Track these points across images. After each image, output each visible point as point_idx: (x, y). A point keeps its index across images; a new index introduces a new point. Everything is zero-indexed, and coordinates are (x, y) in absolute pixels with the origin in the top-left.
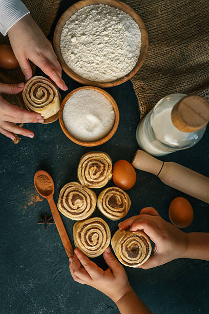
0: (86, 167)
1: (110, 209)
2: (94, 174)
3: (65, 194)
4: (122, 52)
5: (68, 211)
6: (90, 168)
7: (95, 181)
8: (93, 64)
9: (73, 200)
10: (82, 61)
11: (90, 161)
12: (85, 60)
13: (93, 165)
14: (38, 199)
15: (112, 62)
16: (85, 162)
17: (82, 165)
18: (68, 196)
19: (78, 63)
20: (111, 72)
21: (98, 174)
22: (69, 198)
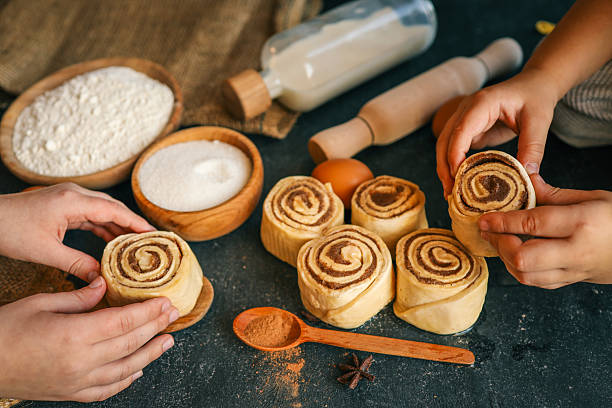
0: (286, 214)
1: (396, 208)
2: (310, 205)
3: (317, 271)
4: (133, 91)
5: (357, 281)
6: (292, 208)
7: (323, 213)
8: (116, 135)
9: (338, 259)
10: (94, 150)
11: (279, 202)
12: (97, 144)
13: (290, 200)
14: (296, 368)
15: (137, 109)
16: (277, 211)
17: (278, 219)
18: (323, 267)
19: (93, 157)
20: (151, 118)
21: (313, 199)
22: (329, 265)
